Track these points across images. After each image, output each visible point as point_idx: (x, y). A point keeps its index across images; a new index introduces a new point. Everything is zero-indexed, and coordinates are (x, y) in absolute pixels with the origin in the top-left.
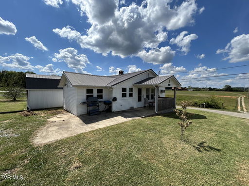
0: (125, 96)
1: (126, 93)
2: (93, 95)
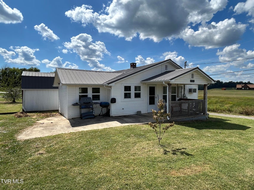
0: (130, 97)
1: (130, 93)
2: (86, 96)
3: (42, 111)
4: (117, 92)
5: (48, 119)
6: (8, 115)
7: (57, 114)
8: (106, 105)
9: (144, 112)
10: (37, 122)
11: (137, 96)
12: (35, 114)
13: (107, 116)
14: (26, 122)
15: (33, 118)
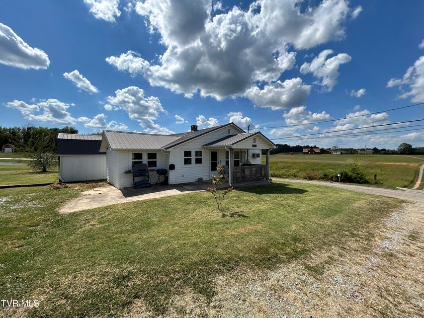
0: (190, 163)
1: (190, 159)
2: (141, 162)
3: (87, 181)
4: (176, 158)
5: (95, 189)
6: (41, 187)
7: (105, 184)
8: (163, 173)
9: (205, 179)
10: (81, 193)
11: (199, 161)
12: (78, 185)
13: (165, 185)
14: (66, 193)
15: (76, 190)
